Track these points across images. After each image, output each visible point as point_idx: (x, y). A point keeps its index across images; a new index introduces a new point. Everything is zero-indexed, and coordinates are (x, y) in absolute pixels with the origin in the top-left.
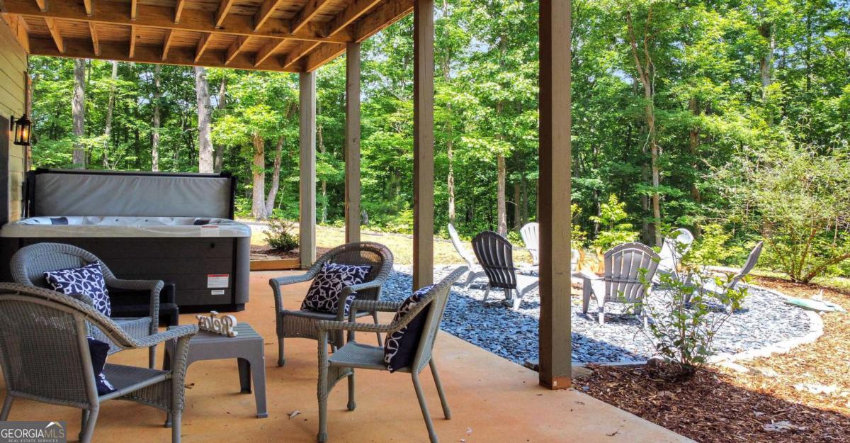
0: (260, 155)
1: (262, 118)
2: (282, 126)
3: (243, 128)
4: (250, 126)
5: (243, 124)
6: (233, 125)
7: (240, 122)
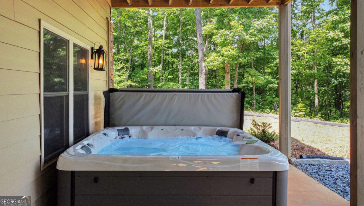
0: (228, 73)
1: (230, 53)
2: (239, 57)
3: (221, 59)
4: (224, 58)
5: (220, 57)
6: (216, 58)
7: (219, 56)
